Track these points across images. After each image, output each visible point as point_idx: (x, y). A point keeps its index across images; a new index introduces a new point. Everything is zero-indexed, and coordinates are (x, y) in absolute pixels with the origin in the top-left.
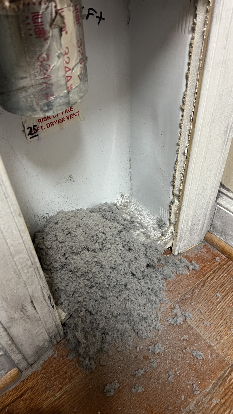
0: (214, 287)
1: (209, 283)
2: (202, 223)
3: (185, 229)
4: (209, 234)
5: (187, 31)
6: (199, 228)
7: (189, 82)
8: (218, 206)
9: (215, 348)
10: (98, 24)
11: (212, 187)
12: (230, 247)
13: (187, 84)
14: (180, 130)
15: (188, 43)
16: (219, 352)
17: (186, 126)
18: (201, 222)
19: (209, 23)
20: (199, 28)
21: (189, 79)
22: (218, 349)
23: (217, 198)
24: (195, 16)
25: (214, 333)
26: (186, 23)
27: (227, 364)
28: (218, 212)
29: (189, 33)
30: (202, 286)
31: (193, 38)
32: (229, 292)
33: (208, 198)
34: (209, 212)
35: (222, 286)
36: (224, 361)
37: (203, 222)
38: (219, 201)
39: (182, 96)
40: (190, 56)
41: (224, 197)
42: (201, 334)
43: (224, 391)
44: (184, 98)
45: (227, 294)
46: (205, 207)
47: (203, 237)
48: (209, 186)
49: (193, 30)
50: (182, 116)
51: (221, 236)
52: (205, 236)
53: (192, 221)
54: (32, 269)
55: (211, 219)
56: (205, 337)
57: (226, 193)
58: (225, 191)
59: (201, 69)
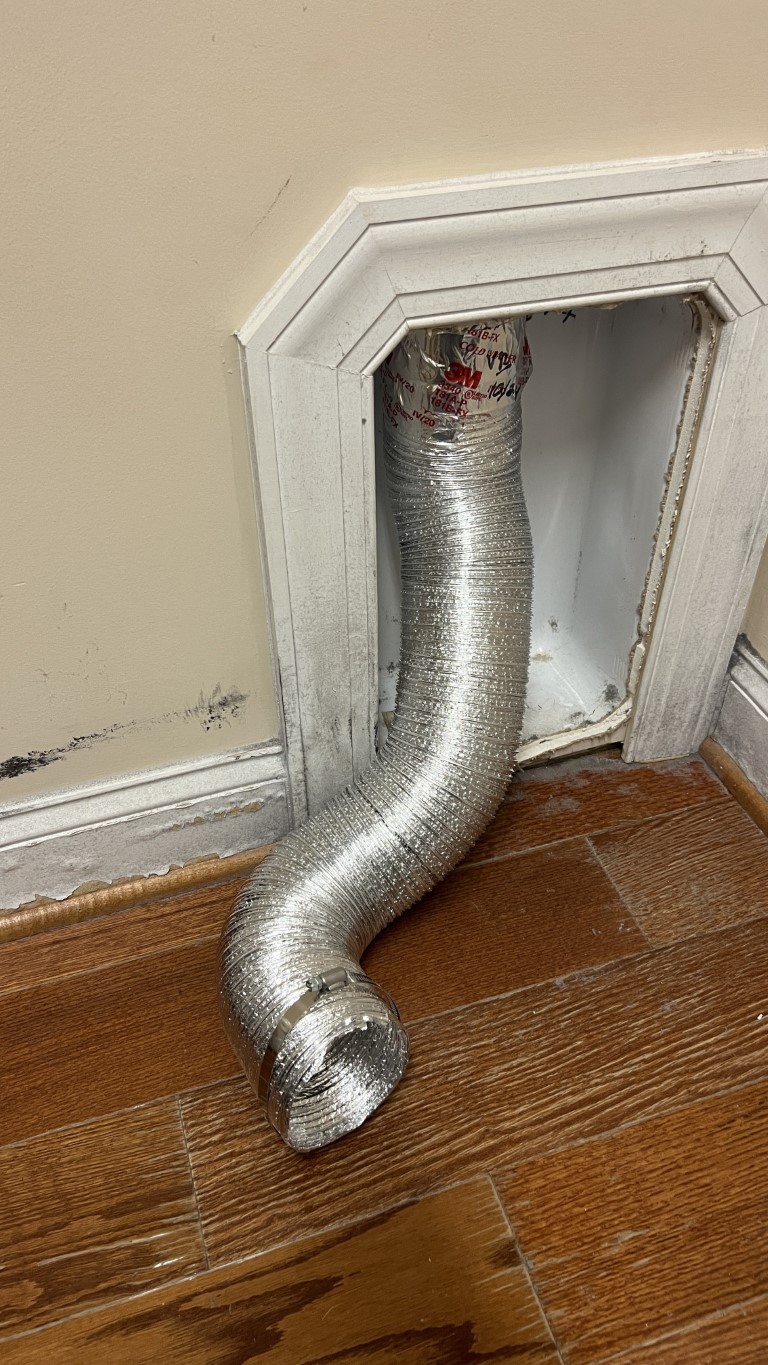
0: (680, 832)
1: (673, 825)
2: (694, 709)
3: (652, 709)
4: (709, 741)
5: (685, 366)
6: (687, 720)
7: (680, 440)
8: (732, 682)
9: (637, 920)
10: (564, 321)
11: (716, 635)
12: (741, 772)
13: (677, 442)
14: (660, 514)
15: (685, 383)
16: (641, 928)
17: (670, 510)
18: (691, 706)
19: (711, 362)
20: (700, 366)
21: (681, 435)
22: (641, 923)
23: (732, 665)
24: (696, 350)
25: (646, 899)
26: (685, 354)
27: (648, 947)
28: (730, 696)
29: (687, 368)
30: (656, 826)
31: (691, 378)
32: (707, 848)
33: (707, 657)
34: (710, 689)
35: (698, 835)
36: (645, 941)
37: (697, 709)
38: (735, 671)
39: (669, 459)
40: (685, 403)
41: (746, 665)
42: (621, 894)
43: (625, 979)
44: (671, 463)
45: (700, 851)
46: (699, 675)
47: (695, 745)
48: (711, 633)
49: (692, 367)
50: (666, 491)
51: (730, 748)
52: (702, 744)
53: (670, 696)
54: (366, 663)
55: (716, 708)
56: (627, 900)
57: (750, 659)
58: (747, 654)
59: (697, 424)
